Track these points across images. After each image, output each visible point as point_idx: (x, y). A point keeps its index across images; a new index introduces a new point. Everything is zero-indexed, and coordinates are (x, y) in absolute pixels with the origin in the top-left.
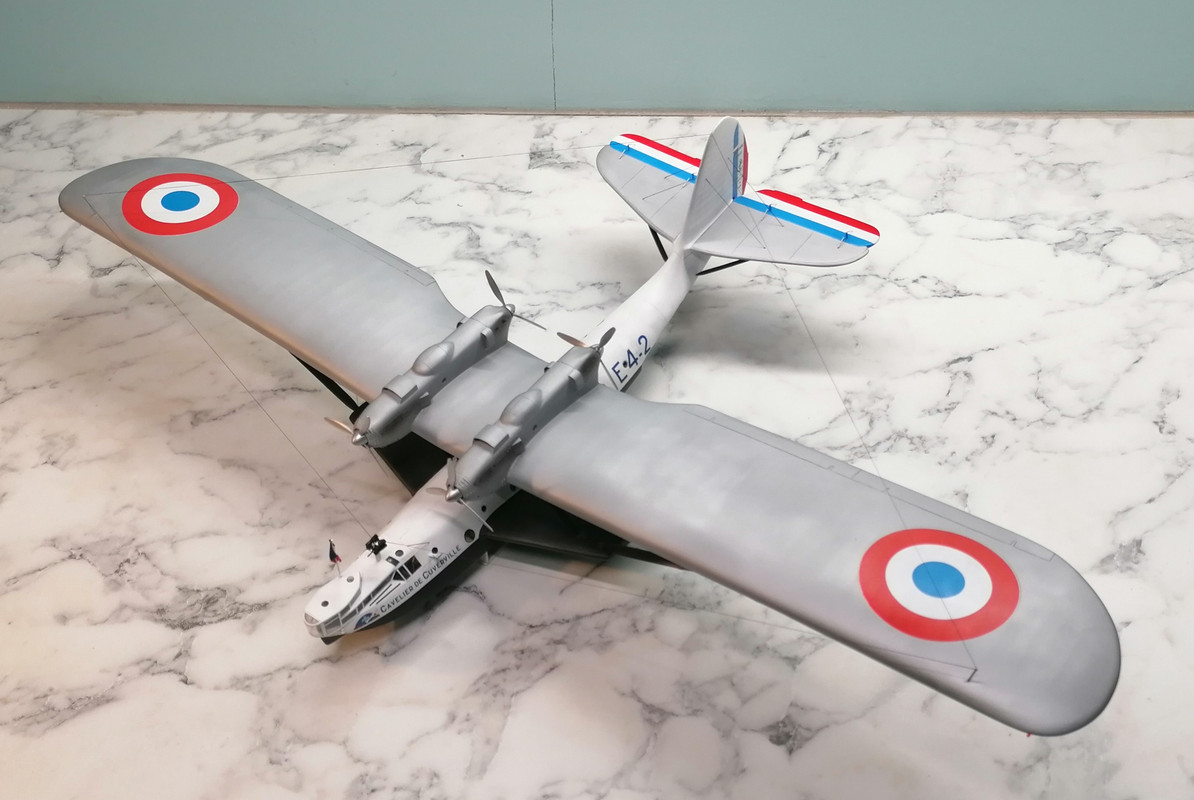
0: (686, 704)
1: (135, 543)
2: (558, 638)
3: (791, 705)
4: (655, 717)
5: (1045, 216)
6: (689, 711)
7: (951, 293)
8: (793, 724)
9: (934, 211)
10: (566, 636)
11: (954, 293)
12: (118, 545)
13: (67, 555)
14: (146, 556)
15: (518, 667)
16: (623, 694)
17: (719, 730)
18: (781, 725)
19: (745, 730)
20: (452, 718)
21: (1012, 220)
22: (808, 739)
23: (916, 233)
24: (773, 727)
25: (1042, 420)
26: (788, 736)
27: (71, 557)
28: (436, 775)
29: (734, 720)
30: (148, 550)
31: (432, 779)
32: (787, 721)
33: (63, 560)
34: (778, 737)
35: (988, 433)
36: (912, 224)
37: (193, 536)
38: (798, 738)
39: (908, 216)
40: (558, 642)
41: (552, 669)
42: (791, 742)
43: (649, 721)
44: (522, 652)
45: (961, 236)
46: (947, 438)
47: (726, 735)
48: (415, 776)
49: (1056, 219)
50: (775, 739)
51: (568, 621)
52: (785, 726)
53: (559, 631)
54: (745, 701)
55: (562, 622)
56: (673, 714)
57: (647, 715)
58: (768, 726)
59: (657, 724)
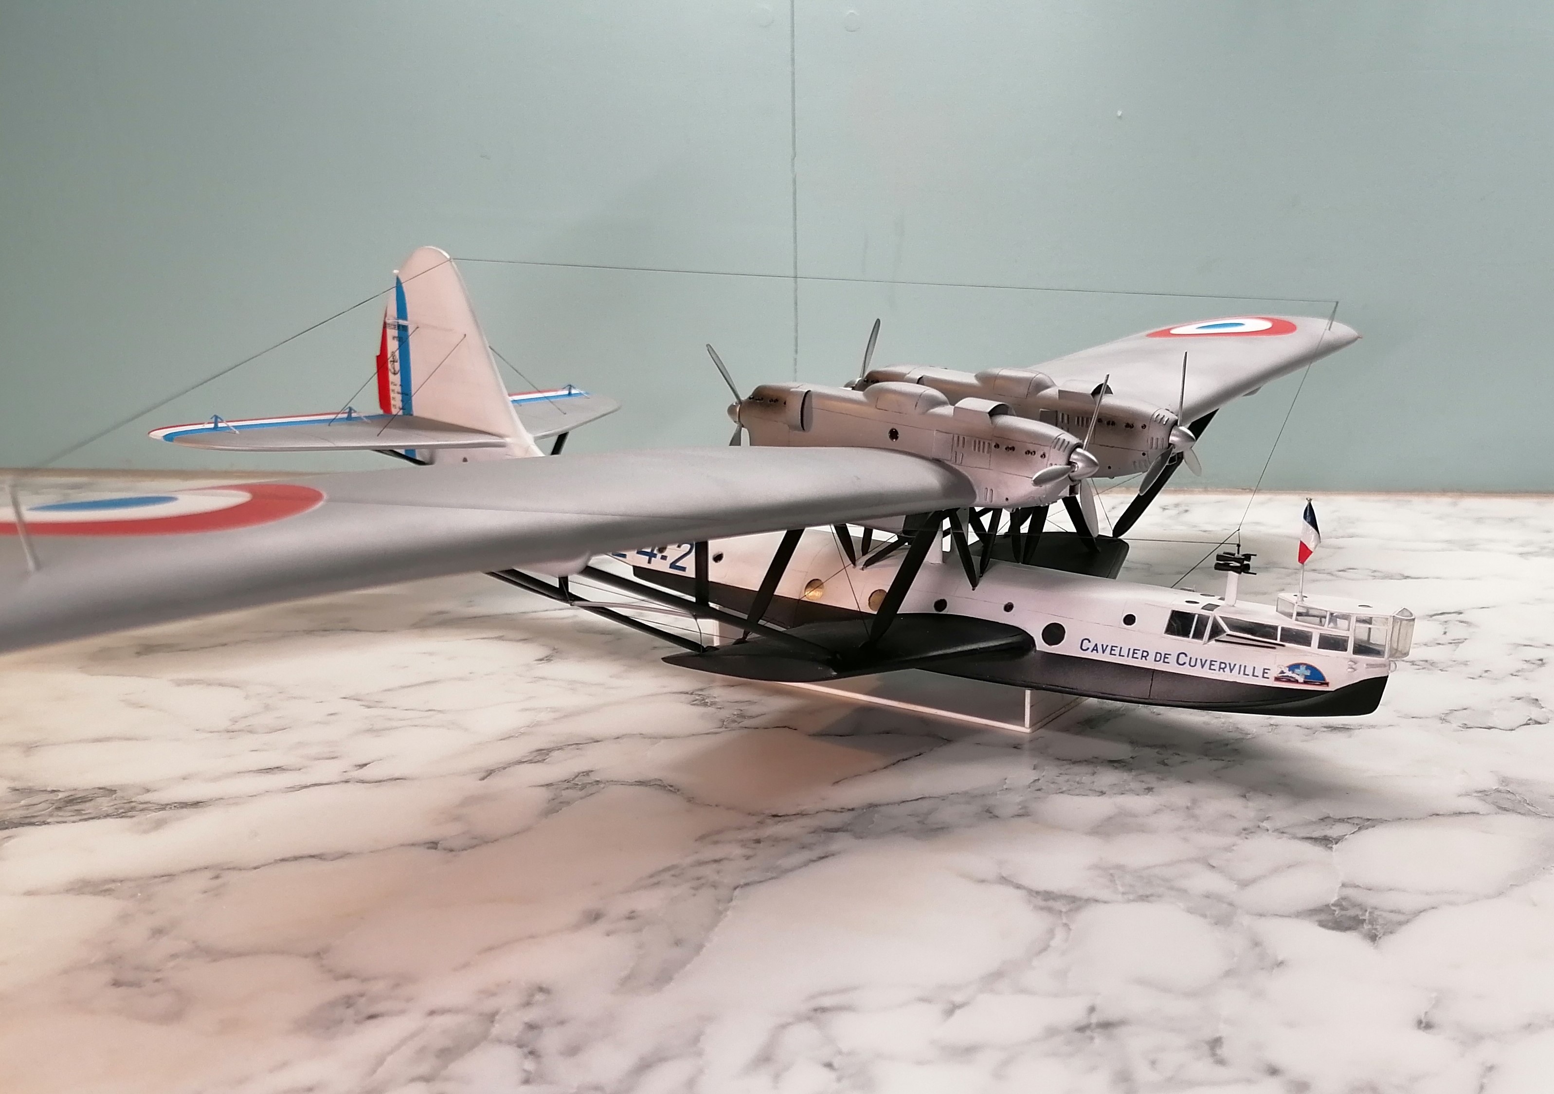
0: (1121, 889)
2: (833, 826)
3: (1344, 885)
4: (1058, 905)
6: (1132, 897)
7: (1398, 578)
8: (1360, 907)
10: (849, 824)
11: (1401, 577)
15: (748, 858)
16: (983, 881)
17: (1204, 916)
18: (1333, 908)
19: (1261, 915)
20: (595, 917)
21: (1448, 542)
22: (1401, 924)
24: (1318, 911)
26: (1358, 921)
29: (1231, 904)
32: (1344, 903)
34: (1338, 923)
35: (1530, 658)
38: (1381, 921)
40: (834, 831)
41: (823, 858)
42: (1366, 927)
43: (1050, 910)
44: (758, 841)
46: (1468, 661)
47: (1223, 921)
50: (1332, 925)
51: (853, 809)
52: (1343, 908)
53: (835, 820)
54: (1244, 884)
55: (839, 810)
56: (1096, 901)
57: (1042, 903)
58: (1311, 910)
59: (1066, 913)
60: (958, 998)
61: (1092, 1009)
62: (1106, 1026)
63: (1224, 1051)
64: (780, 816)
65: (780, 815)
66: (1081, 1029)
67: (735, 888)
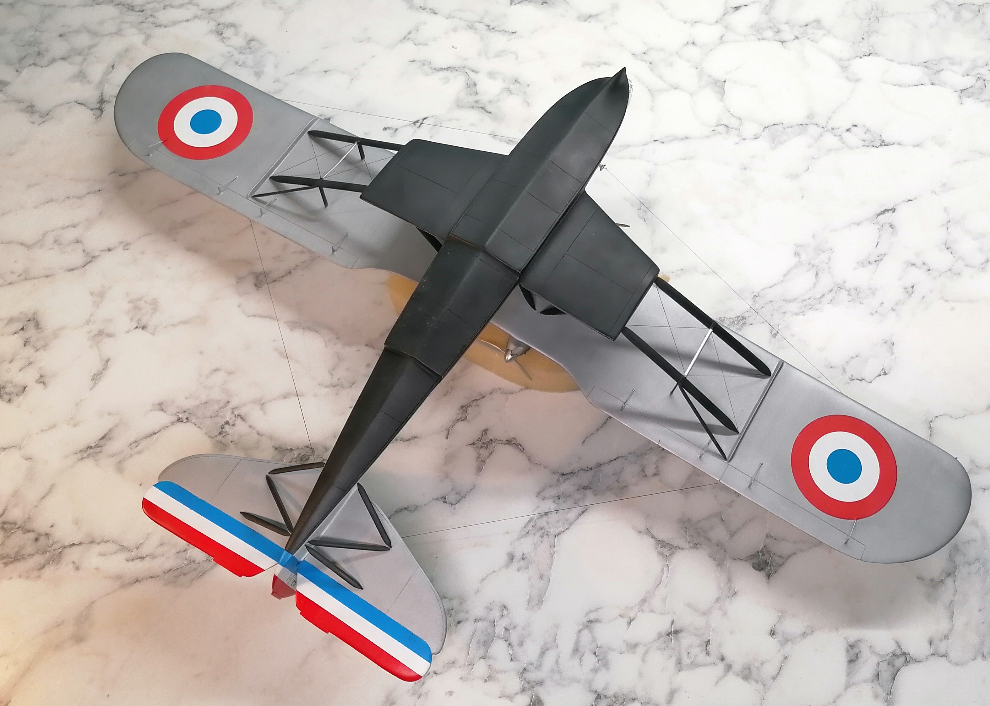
0: (689, 539)
1: (231, 405)
2: (586, 483)
3: (767, 536)
4: (666, 551)
5: (952, 61)
6: (691, 545)
7: (877, 143)
8: (768, 552)
9: (862, 55)
10: (591, 483)
11: (880, 142)
12: (216, 407)
13: (175, 418)
14: (243, 418)
15: (557, 511)
16: (640, 532)
17: (714, 558)
18: (760, 554)
19: (734, 559)
20: (511, 558)
21: (926, 64)
22: (781, 565)
23: (848, 79)
24: (754, 556)
25: (950, 270)
26: (766, 563)
27: (179, 420)
28: (505, 607)
29: (725, 551)
30: (243, 411)
31: (502, 610)
32: (764, 550)
33: (173, 423)
34: (759, 565)
35: (909, 285)
36: (844, 68)
37: (278, 398)
38: (774, 563)
39: (841, 60)
40: (585, 488)
41: (583, 512)
42: (768, 568)
43: (661, 554)
44: (559, 497)
45: (884, 82)
46: (876, 289)
47: (720, 563)
48: (489, 609)
49: (960, 63)
50: (756, 566)
51: (591, 469)
52: (763, 555)
53: (585, 478)
54: (732, 534)
55: (587, 469)
56: (679, 548)
57: (660, 549)
58: (751, 555)
59: (668, 556)
60: (632, 616)
61: (673, 622)
62: (676, 632)
63: (710, 648)
64: (565, 475)
65: (564, 473)
66: (668, 634)
67: (555, 537)
